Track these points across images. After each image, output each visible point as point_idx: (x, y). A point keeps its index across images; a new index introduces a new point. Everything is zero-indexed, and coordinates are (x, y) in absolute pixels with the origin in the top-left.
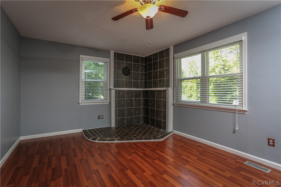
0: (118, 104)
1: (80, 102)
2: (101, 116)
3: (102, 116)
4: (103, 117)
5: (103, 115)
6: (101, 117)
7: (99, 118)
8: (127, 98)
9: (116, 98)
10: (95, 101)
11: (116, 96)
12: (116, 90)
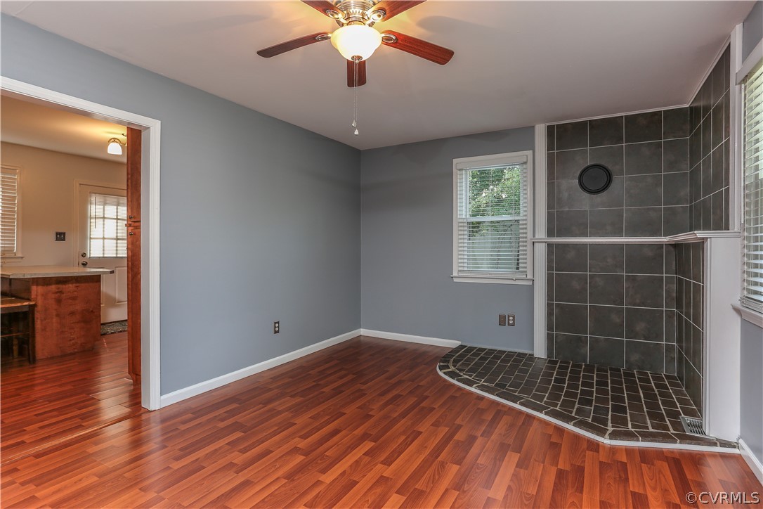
0: (557, 288)
1: (455, 274)
2: (509, 317)
3: (511, 318)
4: (514, 320)
5: (514, 317)
6: (509, 320)
7: (502, 321)
8: (593, 270)
9: (550, 268)
10: (490, 274)
11: (549, 261)
12: (550, 246)
